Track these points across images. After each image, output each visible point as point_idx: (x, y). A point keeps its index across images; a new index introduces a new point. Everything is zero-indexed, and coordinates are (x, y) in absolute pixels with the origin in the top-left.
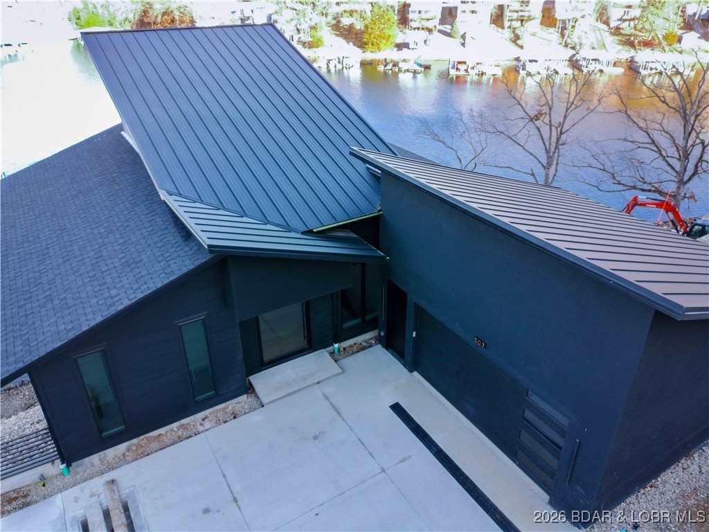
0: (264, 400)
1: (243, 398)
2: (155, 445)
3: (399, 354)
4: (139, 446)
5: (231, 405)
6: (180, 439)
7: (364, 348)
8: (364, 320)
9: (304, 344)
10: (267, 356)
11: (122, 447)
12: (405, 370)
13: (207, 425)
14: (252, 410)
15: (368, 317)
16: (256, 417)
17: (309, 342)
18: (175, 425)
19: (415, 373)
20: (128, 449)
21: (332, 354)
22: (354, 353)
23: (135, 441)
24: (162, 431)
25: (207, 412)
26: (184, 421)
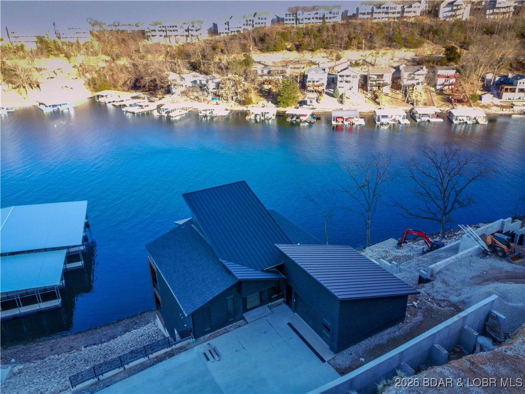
0: (248, 321)
1: (242, 321)
2: (218, 334)
3: (291, 306)
4: (214, 334)
5: (238, 323)
6: (225, 333)
7: (279, 305)
8: (279, 295)
9: (259, 303)
10: (248, 308)
11: (209, 335)
12: (292, 312)
13: (232, 329)
14: (245, 325)
15: (280, 294)
16: (246, 327)
17: (261, 303)
18: (223, 329)
19: (296, 313)
20: (210, 335)
21: (268, 307)
22: (276, 306)
23: (212, 333)
24: (219, 330)
25: (231, 325)
26: (225, 328)
